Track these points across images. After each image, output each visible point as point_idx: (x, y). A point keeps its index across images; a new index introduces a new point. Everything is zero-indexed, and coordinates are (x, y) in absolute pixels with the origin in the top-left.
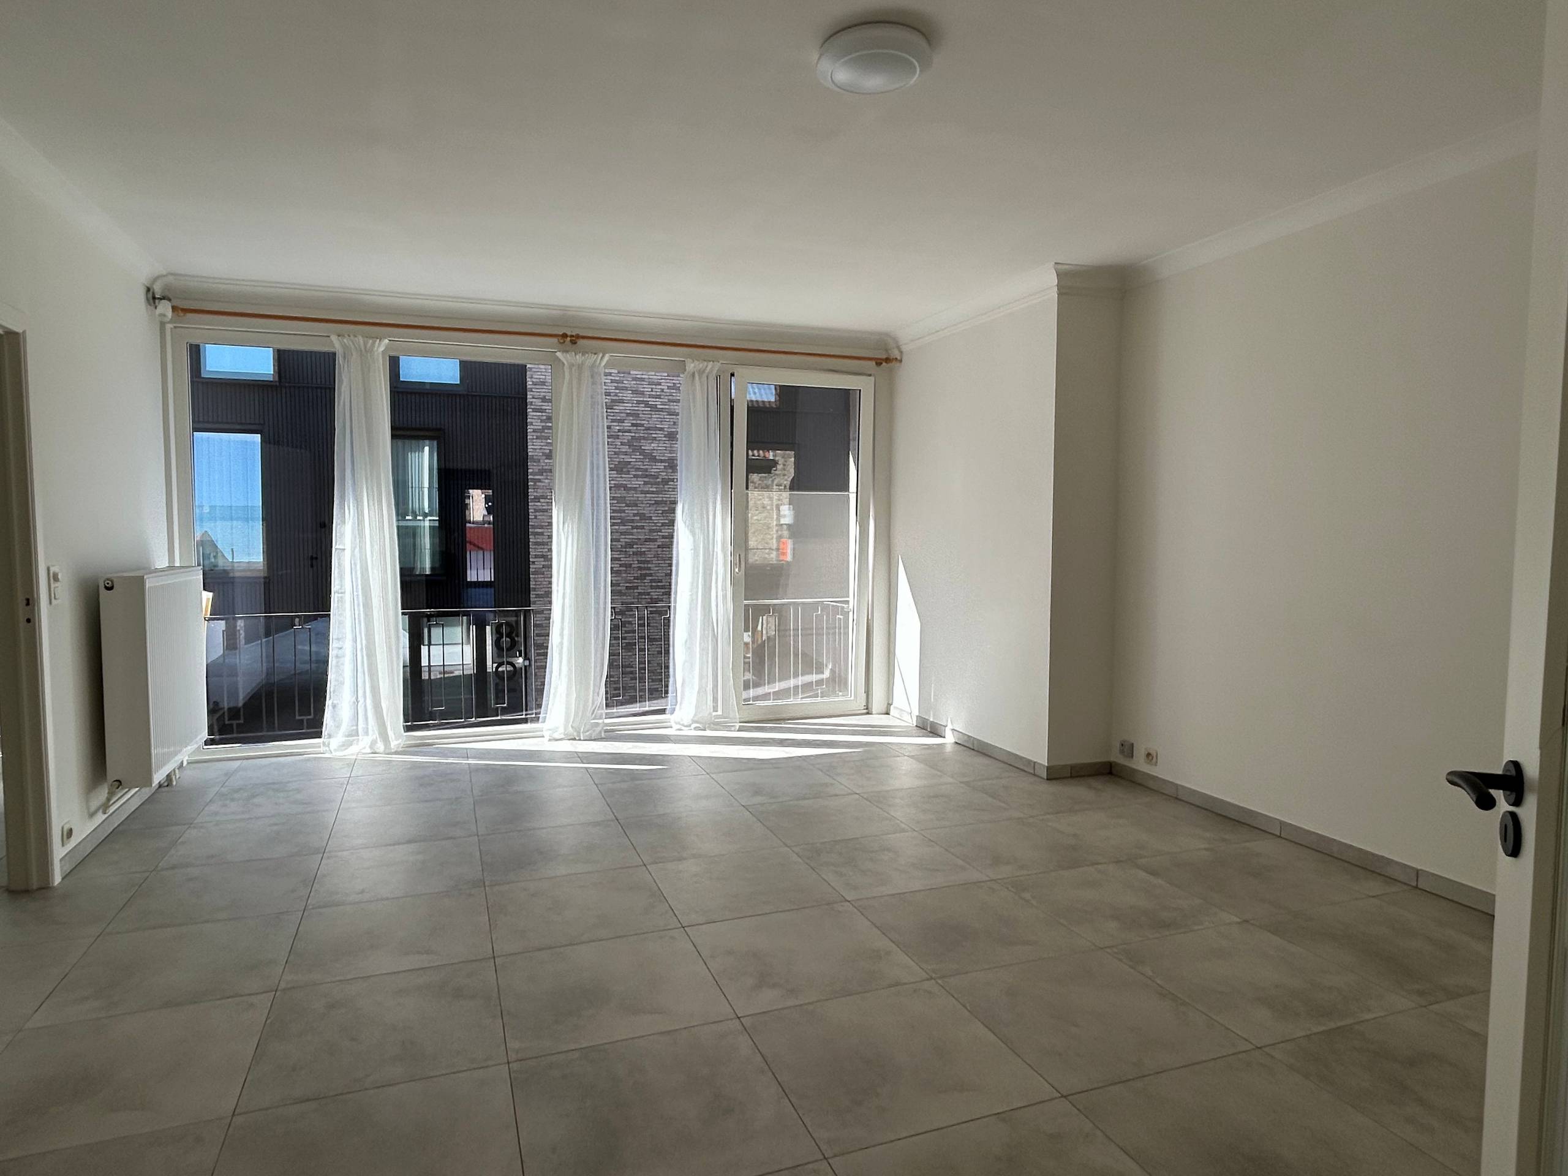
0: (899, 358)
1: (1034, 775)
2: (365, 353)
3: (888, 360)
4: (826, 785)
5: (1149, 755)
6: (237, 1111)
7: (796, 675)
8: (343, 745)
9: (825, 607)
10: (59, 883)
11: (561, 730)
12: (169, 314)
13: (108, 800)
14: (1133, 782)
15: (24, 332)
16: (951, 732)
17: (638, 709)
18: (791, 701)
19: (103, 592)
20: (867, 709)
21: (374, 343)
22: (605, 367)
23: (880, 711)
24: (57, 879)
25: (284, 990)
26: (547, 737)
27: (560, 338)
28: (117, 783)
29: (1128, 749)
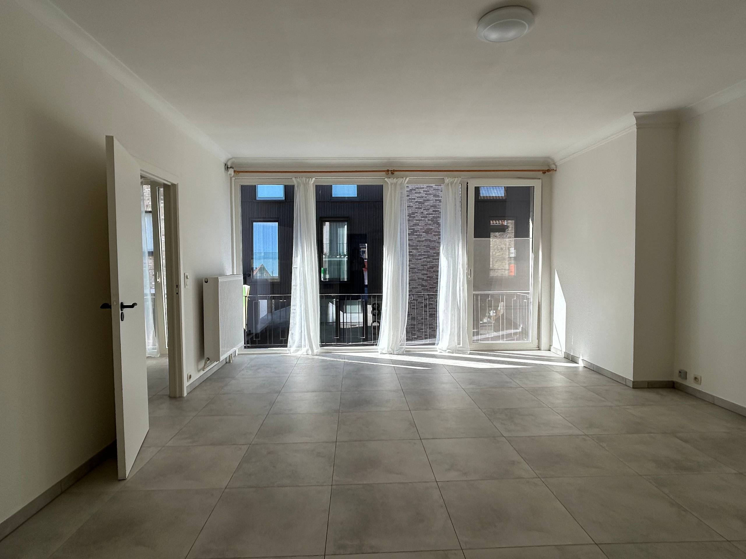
0: (555, 169)
1: (626, 385)
2: (306, 184)
3: (548, 171)
4: (507, 382)
5: (696, 378)
6: (228, 487)
7: (503, 330)
8: (296, 351)
9: (518, 296)
10: (187, 396)
11: (386, 349)
12: (233, 173)
13: (205, 365)
14: (687, 393)
15: (178, 184)
16: (581, 360)
17: (424, 342)
18: (501, 341)
19: (204, 283)
20: (539, 347)
21: (309, 180)
22: (407, 183)
23: (545, 349)
24: (185, 394)
25: (254, 445)
26: (380, 352)
27: (386, 172)
28: (208, 359)
29: (683, 374)
